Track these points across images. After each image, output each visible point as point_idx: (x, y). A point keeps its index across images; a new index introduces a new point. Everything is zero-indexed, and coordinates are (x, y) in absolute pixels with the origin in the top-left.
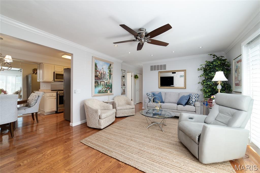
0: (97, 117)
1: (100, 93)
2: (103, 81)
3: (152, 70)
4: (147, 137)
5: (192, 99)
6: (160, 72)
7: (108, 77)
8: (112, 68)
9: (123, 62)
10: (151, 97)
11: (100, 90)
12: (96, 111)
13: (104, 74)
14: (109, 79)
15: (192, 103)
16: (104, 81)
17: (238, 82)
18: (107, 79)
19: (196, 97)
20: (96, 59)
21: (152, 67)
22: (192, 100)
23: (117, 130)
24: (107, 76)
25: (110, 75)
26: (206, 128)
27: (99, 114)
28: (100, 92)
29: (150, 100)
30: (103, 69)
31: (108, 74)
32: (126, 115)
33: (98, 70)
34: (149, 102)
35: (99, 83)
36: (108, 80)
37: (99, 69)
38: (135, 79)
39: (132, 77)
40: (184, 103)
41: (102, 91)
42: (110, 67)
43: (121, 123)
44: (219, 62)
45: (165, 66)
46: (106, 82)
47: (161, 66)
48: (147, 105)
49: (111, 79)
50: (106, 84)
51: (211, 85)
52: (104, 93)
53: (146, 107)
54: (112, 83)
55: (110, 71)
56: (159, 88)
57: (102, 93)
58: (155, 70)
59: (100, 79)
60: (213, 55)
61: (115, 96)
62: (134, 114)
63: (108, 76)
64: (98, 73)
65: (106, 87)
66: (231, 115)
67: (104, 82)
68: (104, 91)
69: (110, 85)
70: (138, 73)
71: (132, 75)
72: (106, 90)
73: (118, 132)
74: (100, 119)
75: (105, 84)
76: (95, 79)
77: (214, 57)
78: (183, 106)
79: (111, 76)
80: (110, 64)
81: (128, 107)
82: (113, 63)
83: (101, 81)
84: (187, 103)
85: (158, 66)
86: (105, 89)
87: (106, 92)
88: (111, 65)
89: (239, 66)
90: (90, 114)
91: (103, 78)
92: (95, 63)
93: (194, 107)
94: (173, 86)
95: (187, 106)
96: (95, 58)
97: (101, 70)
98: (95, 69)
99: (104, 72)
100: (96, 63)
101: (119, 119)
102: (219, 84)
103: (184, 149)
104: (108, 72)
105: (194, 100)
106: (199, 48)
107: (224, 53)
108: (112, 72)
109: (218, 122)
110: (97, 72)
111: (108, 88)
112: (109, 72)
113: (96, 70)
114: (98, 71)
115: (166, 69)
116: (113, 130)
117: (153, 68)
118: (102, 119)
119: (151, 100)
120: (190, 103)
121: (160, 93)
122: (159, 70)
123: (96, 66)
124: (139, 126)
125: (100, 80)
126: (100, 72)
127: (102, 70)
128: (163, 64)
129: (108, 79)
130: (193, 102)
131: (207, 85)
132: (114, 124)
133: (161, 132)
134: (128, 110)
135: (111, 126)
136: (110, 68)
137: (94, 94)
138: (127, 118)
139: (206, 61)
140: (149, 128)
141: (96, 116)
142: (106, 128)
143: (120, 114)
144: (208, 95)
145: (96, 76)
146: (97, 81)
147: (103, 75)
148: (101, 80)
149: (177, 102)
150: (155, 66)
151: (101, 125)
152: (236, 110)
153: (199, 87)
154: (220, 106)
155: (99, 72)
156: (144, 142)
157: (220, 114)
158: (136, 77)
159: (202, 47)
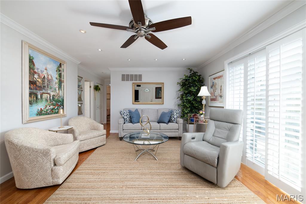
0: (48, 164)
1: (42, 115)
2: (47, 93)
3: (123, 79)
4: (145, 174)
5: (174, 115)
6: (134, 83)
7: (57, 86)
8: (63, 71)
9: (80, 64)
10: (126, 116)
11: (41, 109)
12: (46, 153)
13: (49, 81)
14: (59, 89)
15: (174, 120)
16: (49, 92)
17: (215, 97)
18: (55, 89)
19: (177, 113)
20: (31, 47)
21: (123, 76)
22: (173, 117)
23: (91, 176)
24: (54, 83)
25: (61, 82)
26: (226, 147)
27: (53, 156)
28: (40, 113)
29: (125, 120)
30: (46, 69)
31: (57, 81)
32: (94, 147)
33: (36, 70)
34: (124, 123)
35: (39, 97)
36: (57, 91)
37: (38, 69)
38: (96, 92)
39: (91, 88)
40: (167, 121)
41: (45, 110)
42: (60, 69)
43: (92, 162)
44: (198, 77)
45: (140, 76)
46: (52, 94)
47: (136, 76)
48: (122, 127)
49: (63, 89)
50: (53, 97)
51: (191, 100)
52: (49, 114)
53: (121, 131)
54: (63, 97)
55: (60, 75)
56: (133, 104)
57: (46, 114)
58: (127, 80)
59: (40, 88)
60: (190, 70)
61: (70, 118)
62: (105, 143)
63: (57, 84)
64: (36, 76)
65: (52, 104)
66: (228, 129)
67: (50, 95)
68: (48, 111)
69: (60, 99)
70: (99, 83)
71: (91, 85)
72: (53, 109)
73: (96, 180)
74: (55, 165)
75: (51, 98)
76: (30, 88)
77: (190, 72)
78: (166, 124)
79: (63, 84)
80: (61, 64)
81: (96, 133)
82: (64, 62)
83: (43, 93)
84: (170, 121)
85: (132, 76)
86: (52, 107)
87: (53, 112)
88: (62, 66)
89: (216, 83)
90: (28, 162)
91: (46, 87)
92: (30, 57)
93: (176, 124)
94: (138, 101)
95: (170, 124)
96: (29, 46)
97: (42, 72)
98: (30, 68)
99: (48, 75)
100: (31, 55)
101: (84, 156)
102: (204, 99)
103: (193, 176)
104: (57, 76)
105: (175, 117)
106: (182, 59)
107: (196, 69)
108: (63, 77)
109: (218, 138)
110: (34, 75)
111: (57, 104)
112: (58, 78)
113: (32, 70)
114: (35, 73)
115: (141, 81)
116: (83, 179)
117: (125, 78)
118: (60, 165)
119: (127, 121)
120: (171, 120)
121: (137, 110)
122: (133, 81)
123: (31, 61)
124: (123, 160)
125: (40, 90)
126: (41, 74)
127: (45, 72)
128: (138, 73)
129: (57, 89)
130: (175, 118)
131: (187, 99)
132: (80, 166)
133: (155, 161)
134: (97, 138)
135: (76, 171)
136: (60, 71)
137: (27, 118)
138: (96, 151)
139: (185, 75)
140: (138, 160)
141: (45, 161)
142: (68, 180)
143: (83, 147)
144: (188, 110)
145: (32, 83)
146: (35, 91)
147: (46, 81)
148: (44, 91)
149: (157, 121)
150: (128, 75)
151: (59, 178)
152: (232, 125)
153: (175, 102)
154: (215, 121)
155: (39, 76)
156: (145, 183)
157: (217, 129)
158: (97, 88)
159: (185, 59)
